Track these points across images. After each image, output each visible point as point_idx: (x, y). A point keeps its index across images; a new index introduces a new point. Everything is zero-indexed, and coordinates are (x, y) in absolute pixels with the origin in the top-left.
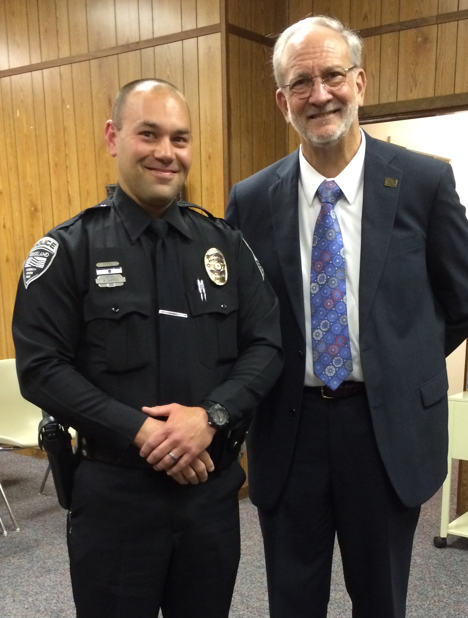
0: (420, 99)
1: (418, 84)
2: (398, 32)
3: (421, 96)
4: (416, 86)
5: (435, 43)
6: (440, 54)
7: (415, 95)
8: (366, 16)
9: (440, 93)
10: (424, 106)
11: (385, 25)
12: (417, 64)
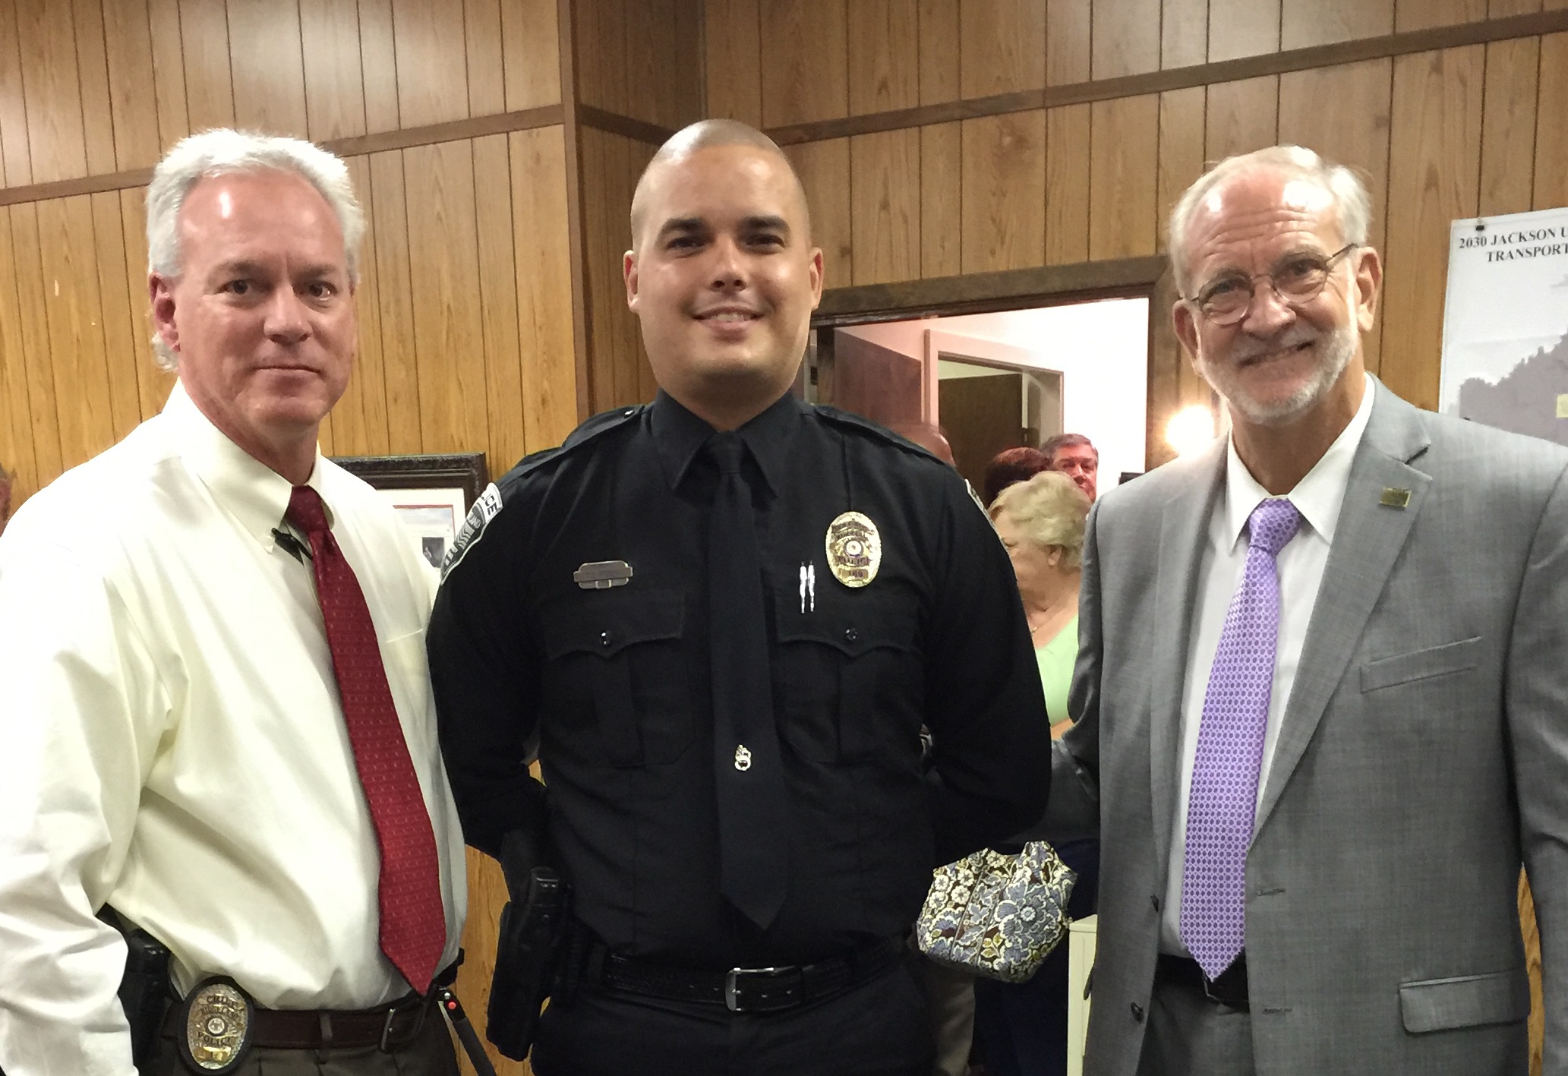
0: (1014, 272)
1: (1007, 240)
2: (958, 122)
3: (1013, 266)
4: (1003, 243)
5: (1043, 150)
6: (1053, 175)
7: (1000, 264)
8: (884, 86)
9: (1056, 259)
10: (1021, 289)
11: (927, 108)
12: (1004, 195)
